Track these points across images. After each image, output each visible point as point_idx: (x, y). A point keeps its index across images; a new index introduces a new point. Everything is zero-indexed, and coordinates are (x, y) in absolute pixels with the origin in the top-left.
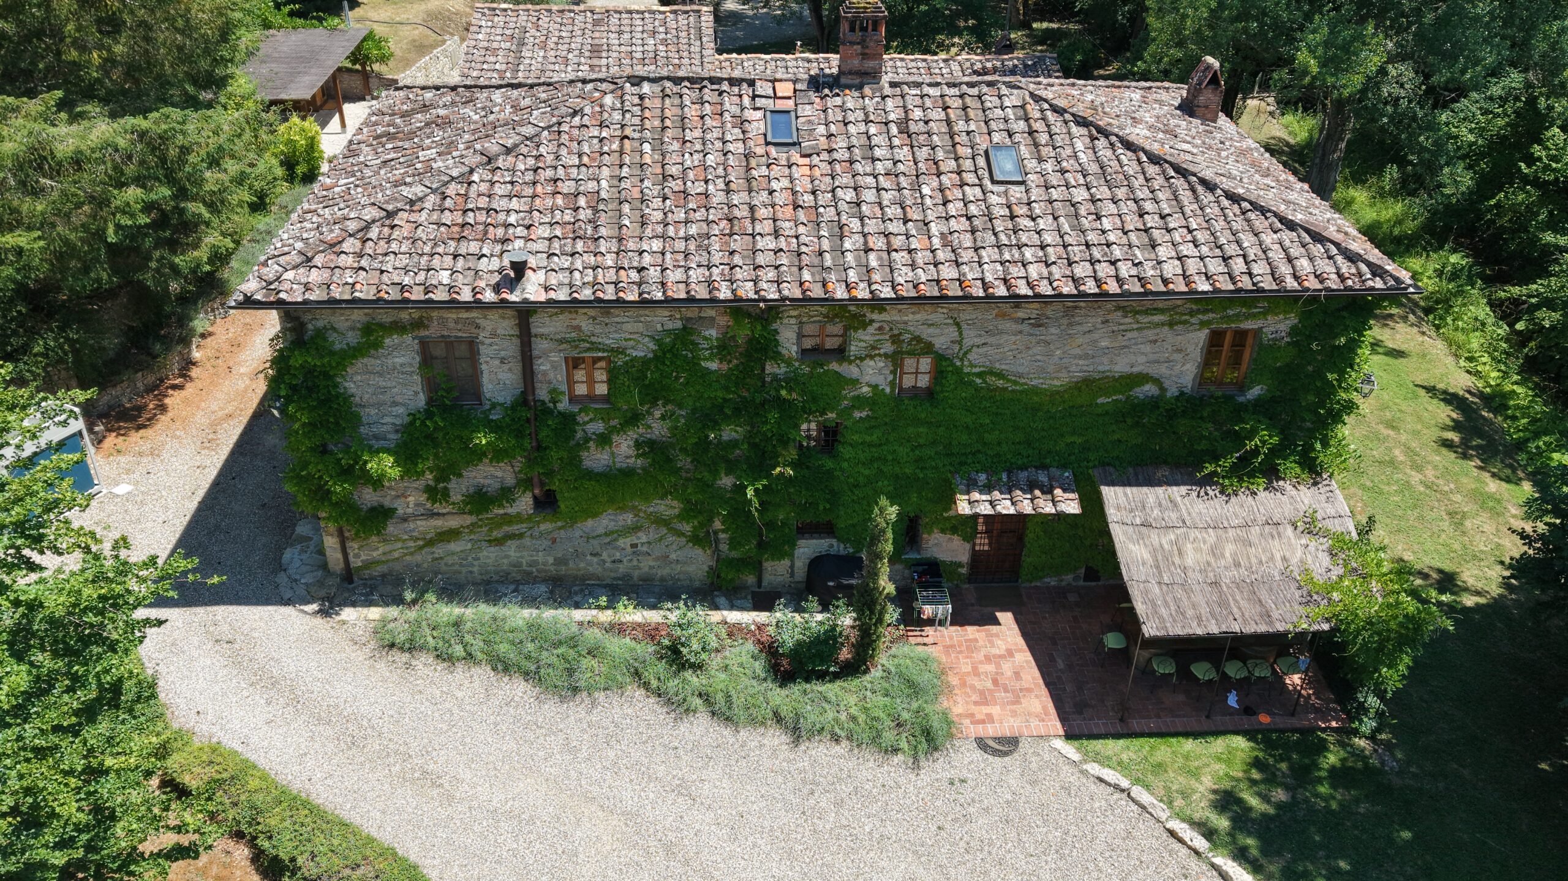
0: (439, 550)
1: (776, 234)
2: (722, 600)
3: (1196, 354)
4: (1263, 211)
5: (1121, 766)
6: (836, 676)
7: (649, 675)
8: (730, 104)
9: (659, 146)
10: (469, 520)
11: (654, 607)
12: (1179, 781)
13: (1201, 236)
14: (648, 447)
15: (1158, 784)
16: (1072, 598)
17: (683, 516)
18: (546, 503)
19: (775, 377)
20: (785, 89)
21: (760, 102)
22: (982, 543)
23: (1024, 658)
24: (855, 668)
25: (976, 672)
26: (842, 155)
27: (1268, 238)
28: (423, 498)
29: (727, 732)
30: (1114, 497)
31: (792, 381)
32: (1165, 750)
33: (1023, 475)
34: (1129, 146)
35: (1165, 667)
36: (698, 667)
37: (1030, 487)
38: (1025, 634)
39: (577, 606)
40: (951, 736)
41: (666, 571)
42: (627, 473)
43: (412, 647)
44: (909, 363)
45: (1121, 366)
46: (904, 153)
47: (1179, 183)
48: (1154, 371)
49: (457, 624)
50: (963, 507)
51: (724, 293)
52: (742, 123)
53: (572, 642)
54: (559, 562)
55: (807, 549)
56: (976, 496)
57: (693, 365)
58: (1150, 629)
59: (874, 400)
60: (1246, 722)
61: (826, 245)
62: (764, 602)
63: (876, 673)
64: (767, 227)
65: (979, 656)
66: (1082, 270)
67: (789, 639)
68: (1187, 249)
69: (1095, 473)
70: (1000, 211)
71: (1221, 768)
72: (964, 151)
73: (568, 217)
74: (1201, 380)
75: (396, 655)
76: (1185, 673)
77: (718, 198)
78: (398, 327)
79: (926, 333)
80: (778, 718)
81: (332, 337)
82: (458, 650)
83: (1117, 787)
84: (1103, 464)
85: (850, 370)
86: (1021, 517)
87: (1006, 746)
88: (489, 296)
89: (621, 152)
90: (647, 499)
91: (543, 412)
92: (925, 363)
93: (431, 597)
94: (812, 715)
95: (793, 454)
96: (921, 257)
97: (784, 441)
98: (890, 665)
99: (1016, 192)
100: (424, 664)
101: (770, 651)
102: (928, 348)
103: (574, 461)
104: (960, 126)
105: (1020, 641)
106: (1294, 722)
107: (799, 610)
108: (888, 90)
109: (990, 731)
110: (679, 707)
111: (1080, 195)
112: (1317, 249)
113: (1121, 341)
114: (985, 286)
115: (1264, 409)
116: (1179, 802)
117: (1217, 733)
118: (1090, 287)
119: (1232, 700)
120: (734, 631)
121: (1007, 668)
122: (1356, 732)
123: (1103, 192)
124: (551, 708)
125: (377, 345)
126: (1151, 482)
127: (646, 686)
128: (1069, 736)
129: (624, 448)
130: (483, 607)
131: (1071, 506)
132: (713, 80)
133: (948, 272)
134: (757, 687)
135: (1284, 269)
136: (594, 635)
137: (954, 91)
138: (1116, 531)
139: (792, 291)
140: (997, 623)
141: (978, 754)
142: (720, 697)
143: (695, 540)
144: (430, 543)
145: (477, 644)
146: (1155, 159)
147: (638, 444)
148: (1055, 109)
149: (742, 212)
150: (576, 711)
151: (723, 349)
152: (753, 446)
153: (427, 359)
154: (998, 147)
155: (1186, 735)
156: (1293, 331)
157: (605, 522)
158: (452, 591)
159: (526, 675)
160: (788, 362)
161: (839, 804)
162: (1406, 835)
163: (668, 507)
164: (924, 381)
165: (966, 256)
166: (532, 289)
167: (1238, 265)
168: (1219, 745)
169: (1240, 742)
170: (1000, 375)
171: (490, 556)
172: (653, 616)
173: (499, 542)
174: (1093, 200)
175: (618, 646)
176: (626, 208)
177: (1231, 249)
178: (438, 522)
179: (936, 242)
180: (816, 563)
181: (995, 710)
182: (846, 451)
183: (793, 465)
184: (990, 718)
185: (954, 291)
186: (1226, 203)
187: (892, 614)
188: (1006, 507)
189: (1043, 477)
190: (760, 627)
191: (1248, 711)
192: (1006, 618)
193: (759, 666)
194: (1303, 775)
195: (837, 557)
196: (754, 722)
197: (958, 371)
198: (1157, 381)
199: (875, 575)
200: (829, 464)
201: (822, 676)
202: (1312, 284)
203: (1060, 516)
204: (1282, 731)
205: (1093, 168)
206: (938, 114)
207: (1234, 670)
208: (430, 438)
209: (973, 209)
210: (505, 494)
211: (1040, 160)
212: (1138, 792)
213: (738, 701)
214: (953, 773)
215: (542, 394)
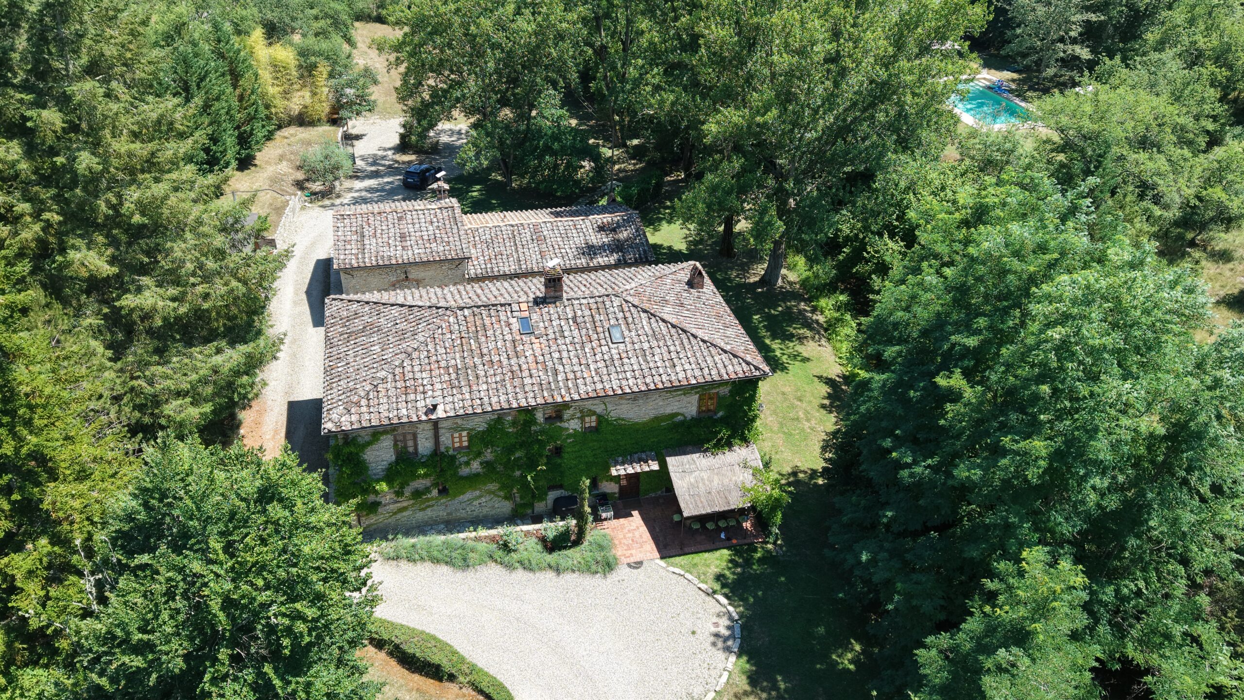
0: (398, 516)
1: (531, 376)
2: (519, 522)
3: (696, 404)
4: (715, 346)
5: (682, 567)
6: (571, 547)
7: (496, 557)
8: (502, 315)
9: (477, 339)
10: (411, 502)
11: (491, 528)
12: (702, 569)
13: (692, 360)
14: (487, 464)
15: (694, 571)
16: (661, 501)
17: (500, 489)
18: (443, 491)
19: (536, 432)
20: (524, 306)
21: (515, 314)
22: (624, 482)
23: (644, 529)
24: (577, 543)
25: (625, 537)
26: (551, 336)
27: (717, 358)
28: (393, 496)
29: (531, 575)
30: (671, 461)
31: (542, 432)
32: (697, 558)
33: (636, 456)
34: (664, 321)
35: (696, 526)
36: (514, 551)
37: (639, 461)
38: (643, 519)
39: (459, 532)
40: (617, 564)
41: (493, 512)
42: (477, 475)
43: (397, 558)
44: (587, 419)
45: (668, 411)
46: (576, 333)
47: (683, 336)
48: (680, 411)
49: (413, 546)
50: (614, 472)
51: (515, 405)
52: (509, 325)
53: (463, 547)
54: (448, 514)
55: (552, 495)
56: (618, 467)
57: (502, 429)
58: (685, 514)
59: (576, 433)
60: (728, 544)
61: (551, 380)
62: (537, 520)
63: (586, 543)
64: (526, 373)
65: (626, 531)
66: (648, 380)
67: (551, 535)
68: (687, 366)
69: (664, 452)
70: (616, 357)
71: (718, 562)
72: (600, 330)
73: (447, 378)
74: (699, 412)
75: (391, 562)
76: (703, 527)
77: (505, 362)
78: (385, 432)
79: (593, 408)
80: (550, 566)
81: (359, 439)
82: (417, 557)
83: (680, 575)
84: (666, 448)
85: (566, 425)
86: (637, 474)
87: (638, 565)
88: (424, 418)
89: (462, 345)
90: (485, 484)
91: (443, 456)
92: (594, 418)
93: (400, 536)
94: (563, 563)
95: (545, 460)
96: (589, 380)
97: (541, 456)
98: (591, 539)
99: (622, 346)
100: (404, 564)
101: (543, 540)
102: (594, 413)
103: (456, 473)
104: (597, 317)
105: (642, 522)
106: (746, 541)
107: (551, 521)
108: (566, 303)
109: (632, 560)
110: (509, 567)
111: (646, 346)
112: (735, 361)
113: (666, 402)
114: (614, 391)
115: (724, 421)
116: (702, 577)
117: (717, 549)
118: (652, 387)
119: (723, 536)
120: (527, 534)
121: (637, 534)
122: (768, 542)
123: (654, 343)
124: (460, 575)
125: (378, 440)
126: (685, 453)
127: (496, 561)
128: (662, 558)
129: (476, 466)
130: (421, 538)
131: (655, 466)
132: (493, 305)
133: (599, 386)
134: (540, 556)
135: (723, 371)
136: (471, 543)
137: (593, 300)
138: (672, 475)
139: (540, 401)
140: (632, 516)
141: (628, 569)
142: (526, 562)
143: (506, 498)
144: (395, 513)
145: (424, 554)
146: (674, 326)
147: (481, 464)
148: (634, 306)
149: (516, 368)
150: (470, 574)
151: (514, 423)
152: (528, 458)
153: (396, 442)
154: (612, 326)
155: (705, 551)
156: (730, 391)
157: (468, 495)
158: (407, 533)
159: (447, 563)
160: (540, 425)
161: (578, 595)
162: (783, 579)
163: (493, 486)
164: (594, 424)
165: (605, 378)
166: (440, 413)
167: (706, 371)
168: (718, 554)
169: (725, 553)
170: (623, 419)
171: (420, 516)
172: (493, 532)
173: (423, 509)
174: (651, 348)
175: (482, 546)
176: (469, 371)
177: (703, 365)
178: (399, 505)
179: (593, 373)
180: (557, 501)
181: (633, 552)
182: (566, 456)
183: (545, 465)
184: (632, 555)
185: (602, 394)
186: (701, 343)
187: (591, 518)
188: (630, 470)
189: (644, 456)
190: (537, 530)
191: (728, 539)
192: (635, 513)
193: (539, 547)
194: (748, 563)
195: (565, 497)
196: (540, 569)
197: (607, 420)
198: (682, 415)
199: (582, 506)
200: (559, 461)
201: (565, 548)
202: (733, 376)
203: (652, 471)
204: (741, 545)
205: (650, 332)
206: (587, 313)
207: (722, 524)
208: (398, 473)
209: (606, 357)
210: (427, 490)
211: (630, 331)
212: (688, 575)
213: (534, 563)
214: (620, 578)
215: (443, 449)
